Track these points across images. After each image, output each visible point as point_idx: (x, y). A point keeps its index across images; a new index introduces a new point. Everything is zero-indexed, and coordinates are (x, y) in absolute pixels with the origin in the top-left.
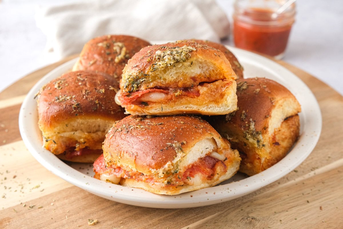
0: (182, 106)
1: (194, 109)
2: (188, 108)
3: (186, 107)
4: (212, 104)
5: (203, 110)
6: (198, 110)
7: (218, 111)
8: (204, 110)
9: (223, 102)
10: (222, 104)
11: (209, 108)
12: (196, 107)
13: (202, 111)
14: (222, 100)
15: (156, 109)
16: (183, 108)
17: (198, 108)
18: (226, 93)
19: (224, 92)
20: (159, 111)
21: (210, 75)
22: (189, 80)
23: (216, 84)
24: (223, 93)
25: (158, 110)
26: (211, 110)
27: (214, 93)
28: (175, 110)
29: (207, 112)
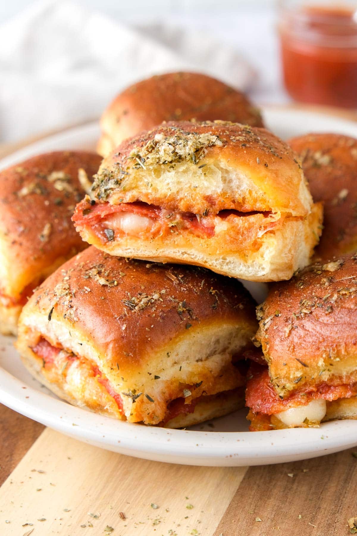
0: (175, 250)
1: (196, 260)
2: (185, 256)
3: (183, 254)
4: (234, 257)
5: (214, 265)
6: (203, 263)
7: (242, 272)
8: (216, 266)
9: (256, 258)
10: (253, 261)
11: (227, 264)
12: (202, 256)
13: (212, 267)
14: (255, 254)
15: (126, 249)
16: (178, 254)
17: (205, 259)
18: (263, 242)
19: (261, 238)
20: (131, 252)
21: (244, 199)
22: (199, 201)
23: (250, 219)
24: (259, 240)
25: (129, 251)
26: (229, 268)
27: (242, 236)
28: (160, 255)
29: (220, 269)
